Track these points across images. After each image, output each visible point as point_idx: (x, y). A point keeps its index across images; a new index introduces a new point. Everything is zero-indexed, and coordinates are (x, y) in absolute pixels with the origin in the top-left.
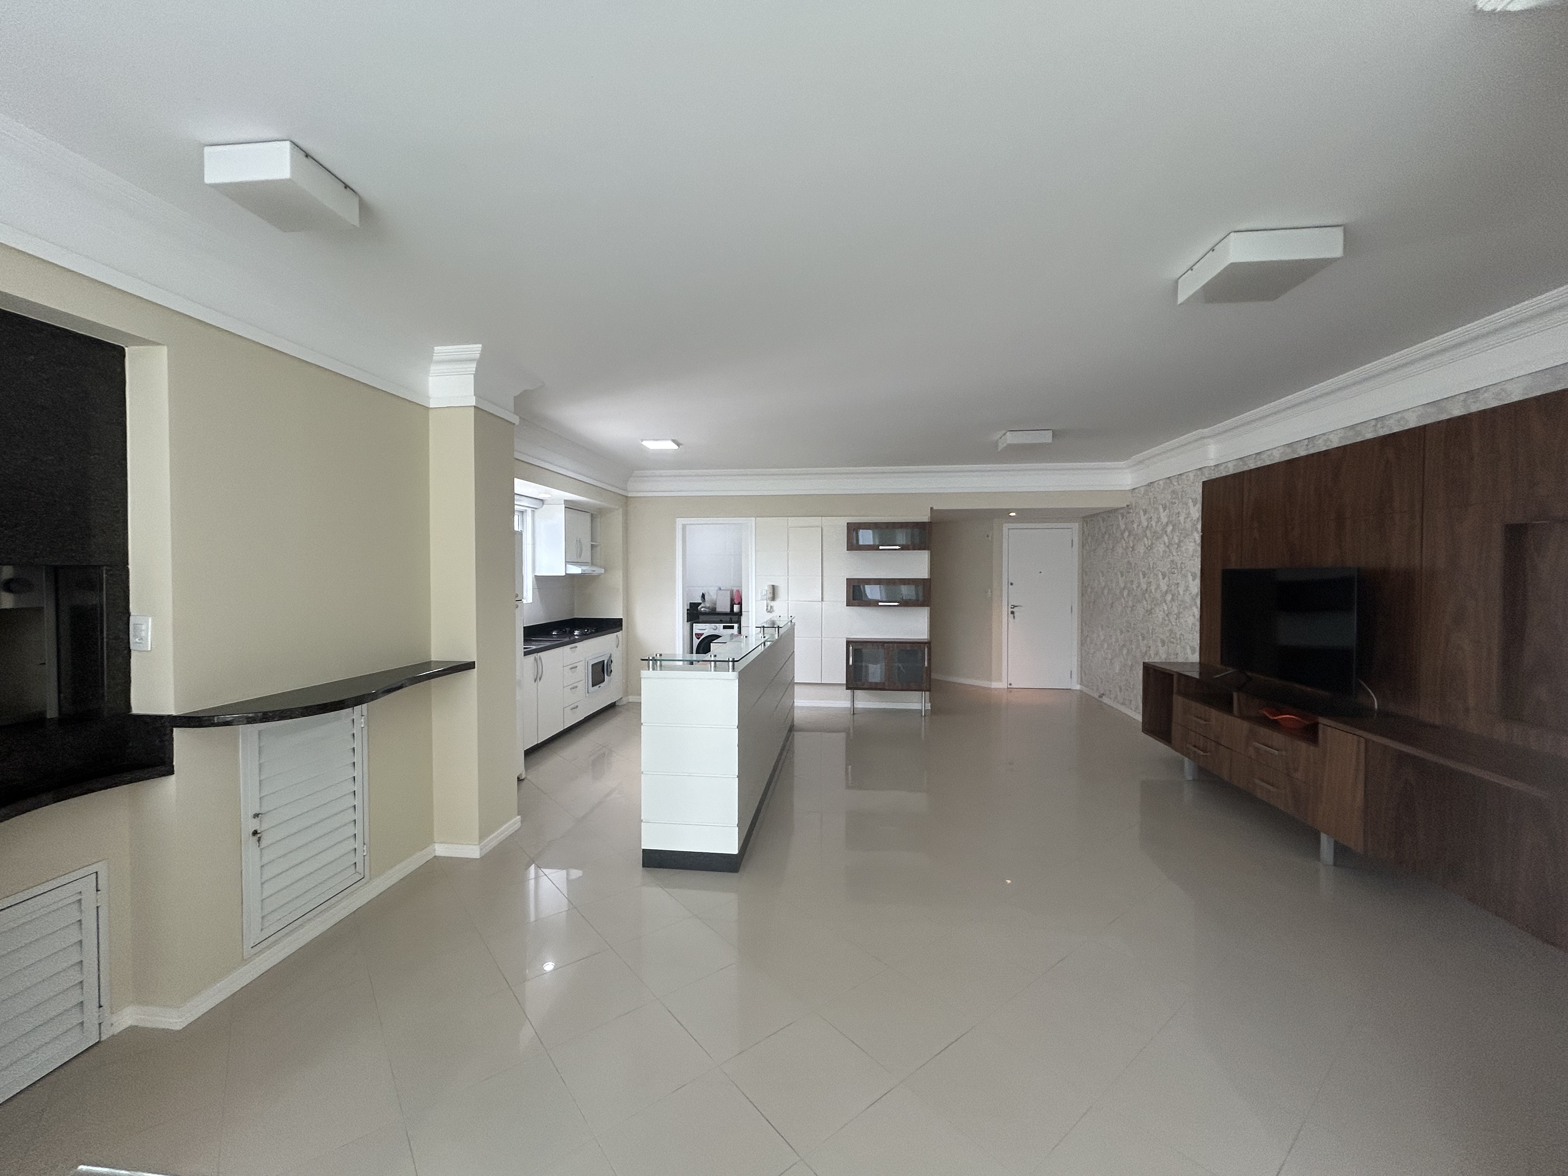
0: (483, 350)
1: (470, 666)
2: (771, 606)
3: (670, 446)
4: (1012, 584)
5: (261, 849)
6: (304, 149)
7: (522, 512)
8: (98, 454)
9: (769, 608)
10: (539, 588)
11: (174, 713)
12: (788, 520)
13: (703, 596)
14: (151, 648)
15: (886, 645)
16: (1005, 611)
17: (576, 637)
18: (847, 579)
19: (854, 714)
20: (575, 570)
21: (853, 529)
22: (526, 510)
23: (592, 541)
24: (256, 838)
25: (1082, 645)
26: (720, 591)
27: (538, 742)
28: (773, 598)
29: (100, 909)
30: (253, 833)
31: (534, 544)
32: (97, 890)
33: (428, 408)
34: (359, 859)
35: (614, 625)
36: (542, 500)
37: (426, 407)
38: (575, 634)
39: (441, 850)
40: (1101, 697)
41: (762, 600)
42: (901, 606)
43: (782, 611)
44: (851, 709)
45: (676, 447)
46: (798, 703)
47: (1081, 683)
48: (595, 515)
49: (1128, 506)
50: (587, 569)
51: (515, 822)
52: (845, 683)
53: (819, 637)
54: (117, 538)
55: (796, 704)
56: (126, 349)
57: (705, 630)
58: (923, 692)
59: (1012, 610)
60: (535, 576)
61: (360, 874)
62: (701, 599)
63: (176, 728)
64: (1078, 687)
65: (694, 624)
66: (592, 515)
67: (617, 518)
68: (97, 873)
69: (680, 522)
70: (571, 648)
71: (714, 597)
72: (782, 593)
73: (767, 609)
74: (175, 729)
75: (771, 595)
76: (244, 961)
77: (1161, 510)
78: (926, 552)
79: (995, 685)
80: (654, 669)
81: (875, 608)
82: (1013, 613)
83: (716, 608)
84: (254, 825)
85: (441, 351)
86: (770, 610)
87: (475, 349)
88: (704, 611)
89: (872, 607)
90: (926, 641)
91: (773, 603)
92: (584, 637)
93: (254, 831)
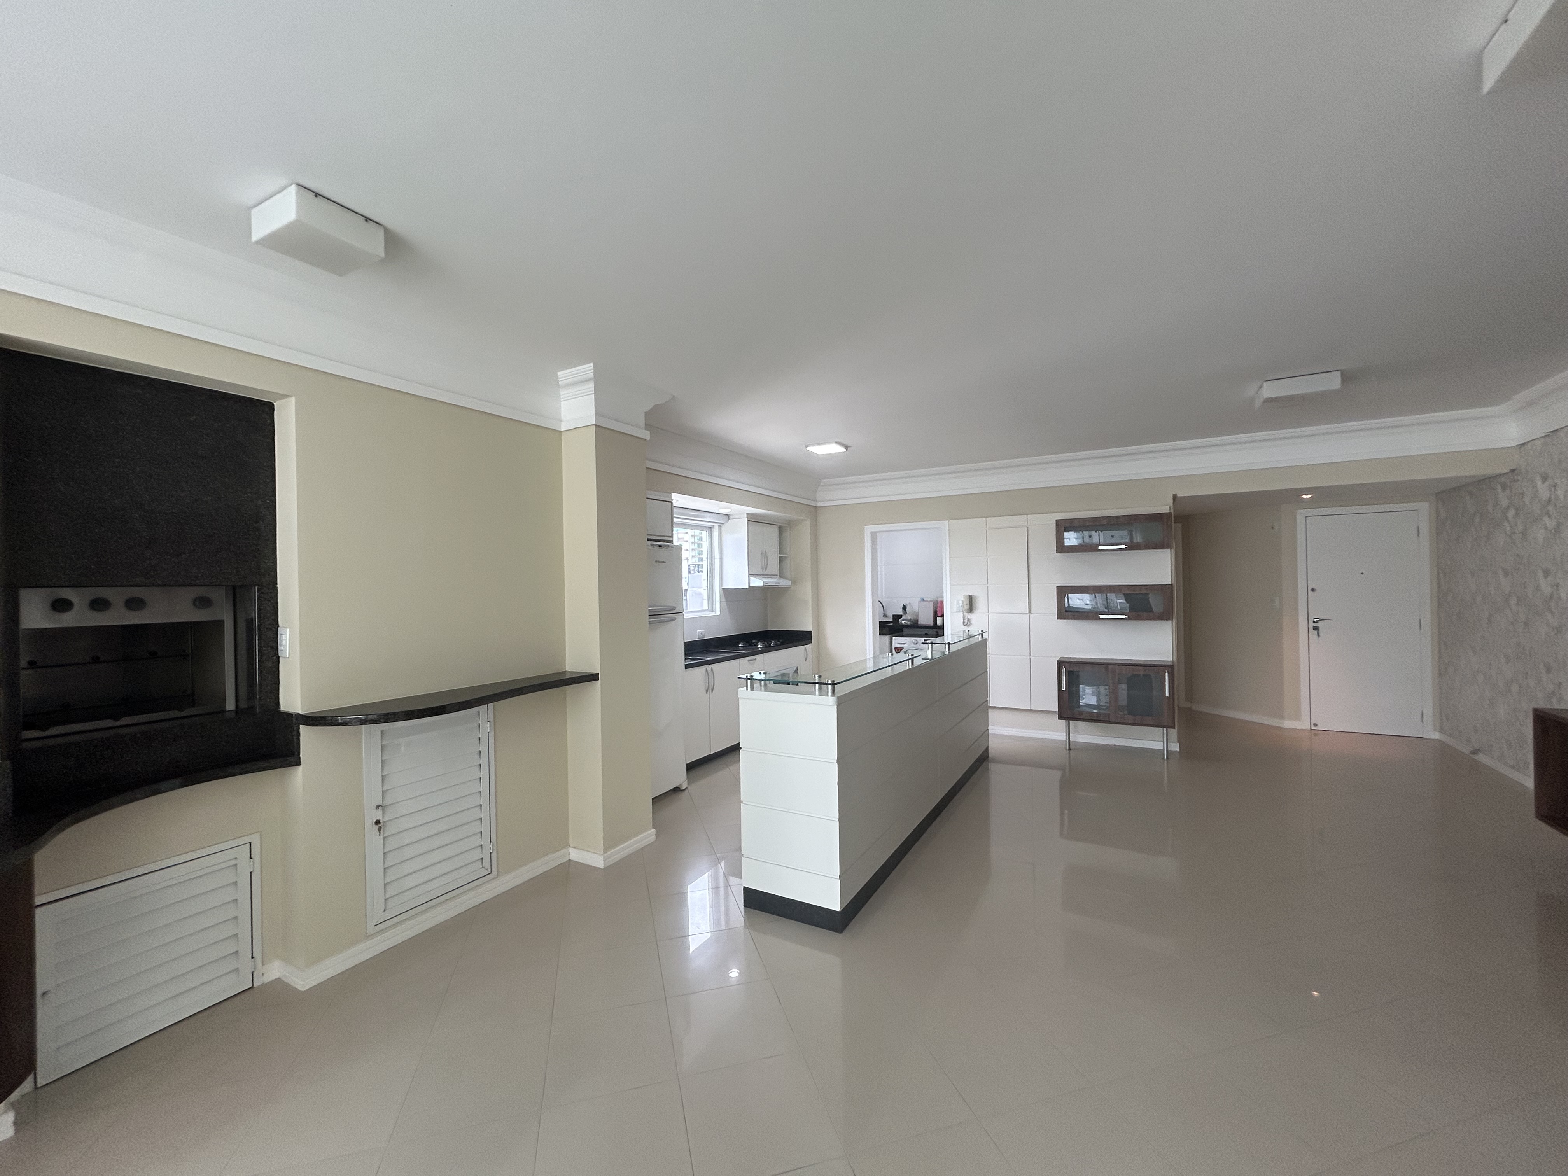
0: (595, 366)
1: (594, 677)
2: (968, 619)
3: (834, 449)
4: (1313, 590)
5: (384, 838)
6: (312, 189)
7: (711, 528)
8: (251, 493)
9: (966, 621)
10: (727, 601)
11: (301, 712)
12: (986, 520)
13: (904, 608)
14: (289, 655)
15: (1110, 667)
16: (1303, 625)
17: (760, 649)
18: (1058, 587)
19: (1070, 749)
20: (757, 582)
21: (1063, 526)
22: (714, 526)
23: (779, 554)
24: (377, 827)
25: (1440, 675)
26: (922, 602)
27: (710, 752)
28: (971, 610)
29: (252, 873)
30: (375, 823)
31: (721, 559)
32: (251, 858)
33: (561, 432)
34: (486, 855)
35: (803, 638)
36: (727, 515)
37: (558, 431)
38: (759, 646)
39: (575, 855)
40: (1475, 752)
41: (958, 612)
42: (1131, 619)
43: (979, 622)
44: (1066, 742)
45: (843, 450)
46: (993, 729)
47: (1442, 730)
48: (782, 529)
49: (1513, 471)
50: (771, 581)
51: (649, 835)
52: (1057, 710)
53: (1028, 656)
54: (268, 562)
55: (990, 731)
56: (275, 404)
57: (905, 644)
58: (1165, 729)
59: (1315, 625)
60: (723, 589)
61: (487, 870)
62: (903, 612)
63: (303, 726)
64: (1436, 736)
65: (894, 638)
66: (780, 528)
67: (806, 528)
68: (250, 843)
69: (868, 530)
70: (749, 661)
71: (916, 608)
72: (981, 604)
73: (964, 622)
74: (301, 726)
75: (968, 607)
76: (368, 937)
77: (1539, 483)
78: (1169, 550)
79: (1288, 724)
80: (752, 689)
81: (1095, 622)
82: (1315, 628)
83: (918, 621)
84: (378, 815)
85: (564, 375)
86: (967, 623)
87: (588, 369)
88: (905, 624)
89: (1091, 621)
90: (1169, 664)
91: (970, 616)
92: (768, 649)
93: (377, 820)
